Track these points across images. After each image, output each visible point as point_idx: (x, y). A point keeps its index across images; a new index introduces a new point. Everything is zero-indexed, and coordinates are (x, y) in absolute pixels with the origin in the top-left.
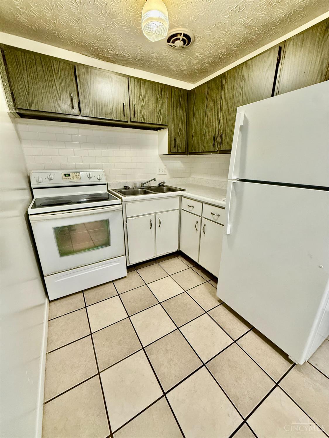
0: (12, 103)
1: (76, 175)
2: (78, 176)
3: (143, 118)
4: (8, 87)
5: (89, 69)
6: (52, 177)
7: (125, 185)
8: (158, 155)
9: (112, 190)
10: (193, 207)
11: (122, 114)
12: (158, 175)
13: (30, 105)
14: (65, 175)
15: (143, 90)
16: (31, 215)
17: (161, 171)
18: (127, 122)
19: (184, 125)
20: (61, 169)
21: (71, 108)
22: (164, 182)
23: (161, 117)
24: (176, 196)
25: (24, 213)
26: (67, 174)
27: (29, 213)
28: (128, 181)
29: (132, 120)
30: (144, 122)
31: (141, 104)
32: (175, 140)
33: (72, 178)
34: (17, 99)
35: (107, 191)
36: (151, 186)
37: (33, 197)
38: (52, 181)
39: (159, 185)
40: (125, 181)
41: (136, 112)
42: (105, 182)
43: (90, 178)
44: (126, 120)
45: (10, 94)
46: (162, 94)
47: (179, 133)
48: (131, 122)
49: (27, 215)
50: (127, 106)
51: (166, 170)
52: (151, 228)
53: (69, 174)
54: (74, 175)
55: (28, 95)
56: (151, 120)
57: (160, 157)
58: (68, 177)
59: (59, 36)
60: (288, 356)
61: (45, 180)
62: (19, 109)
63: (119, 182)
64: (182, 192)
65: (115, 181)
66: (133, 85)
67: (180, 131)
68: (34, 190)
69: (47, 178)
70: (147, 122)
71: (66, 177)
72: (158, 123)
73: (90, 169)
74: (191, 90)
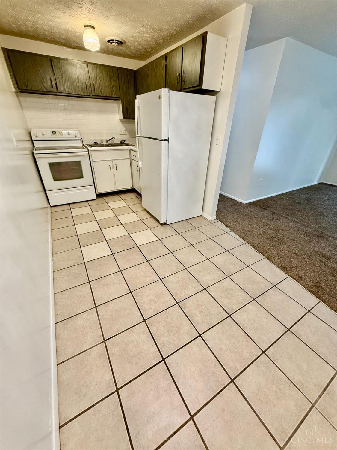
0: (16, 86)
1: (60, 133)
2: (61, 133)
3: (101, 93)
4: (13, 76)
5: (60, 60)
6: (44, 133)
7: (95, 142)
8: (119, 120)
9: (86, 144)
10: (135, 156)
11: (86, 91)
12: (120, 135)
13: (27, 87)
14: (53, 132)
15: (99, 72)
16: (35, 154)
17: (122, 132)
18: (90, 96)
19: (133, 96)
20: (49, 128)
21: (51, 88)
22: (125, 141)
23: (114, 91)
24: (127, 149)
25: (31, 153)
26: (54, 132)
27: (34, 153)
28: (97, 138)
29: (93, 94)
30: (102, 95)
31: (98, 83)
32: (127, 108)
33: (57, 135)
34: (19, 82)
35: (82, 145)
36: (114, 143)
37: (34, 147)
38: (44, 136)
39: (121, 142)
40: (95, 138)
41: (95, 89)
42: (80, 139)
43: (69, 135)
44: (89, 95)
45: (14, 80)
46: (113, 74)
47: (129, 104)
48: (93, 95)
49: (33, 154)
50: (88, 85)
51: (126, 131)
52: (110, 170)
53: (55, 132)
54: (58, 133)
55: (25, 80)
56: (107, 94)
57: (121, 121)
58: (55, 134)
59: (38, 37)
60: (159, 221)
61: (40, 135)
62: (21, 89)
63: (90, 139)
64: (131, 147)
65: (88, 139)
66: (91, 69)
67: (130, 102)
68: (34, 142)
69: (41, 133)
70: (104, 96)
71: (53, 134)
72: (112, 96)
73: (69, 128)
74: (136, 70)
